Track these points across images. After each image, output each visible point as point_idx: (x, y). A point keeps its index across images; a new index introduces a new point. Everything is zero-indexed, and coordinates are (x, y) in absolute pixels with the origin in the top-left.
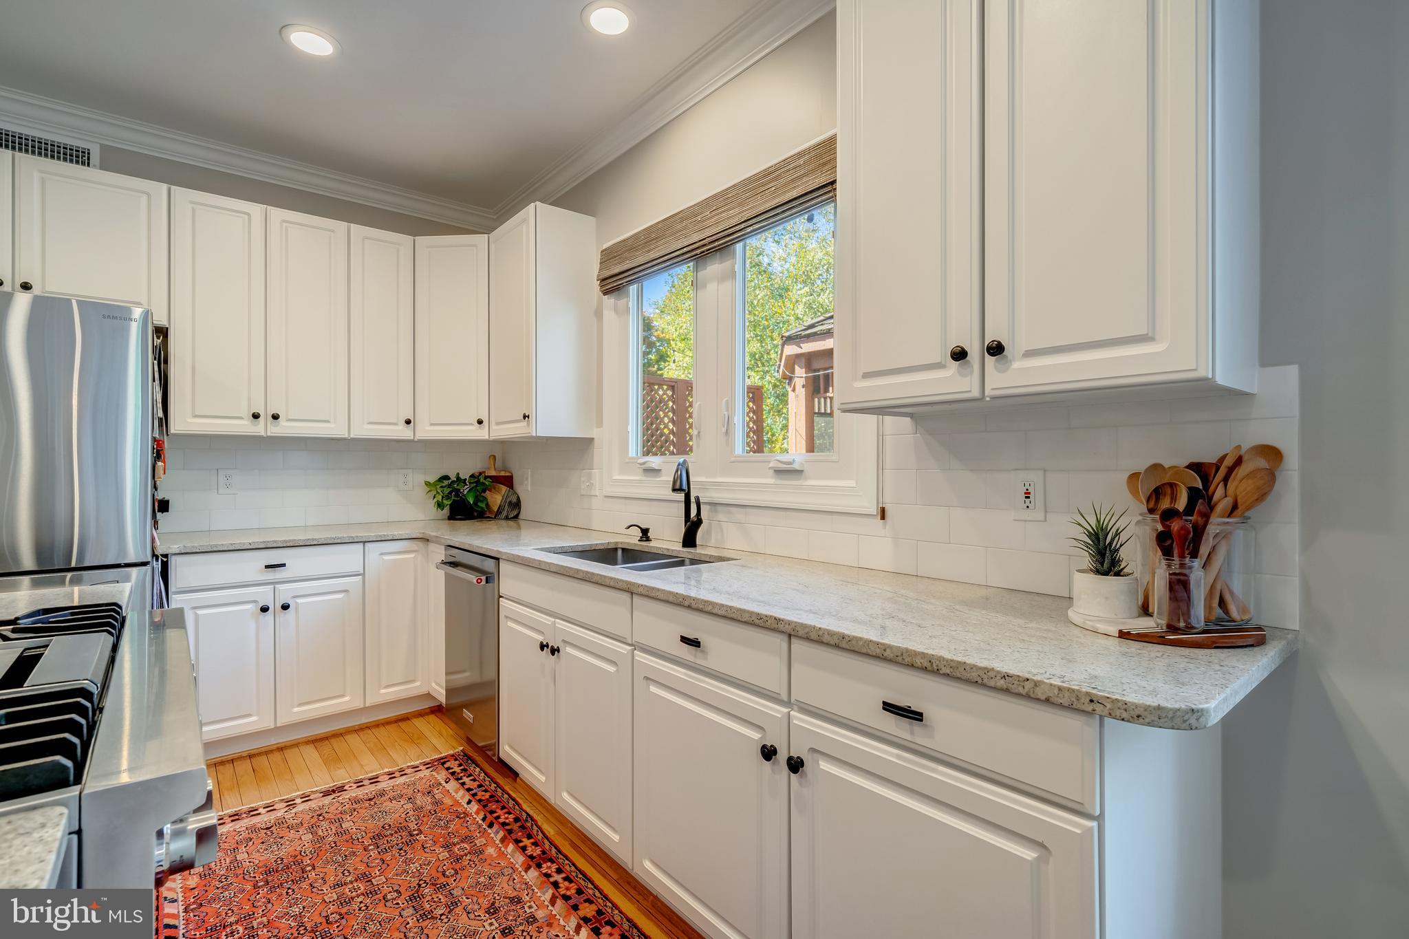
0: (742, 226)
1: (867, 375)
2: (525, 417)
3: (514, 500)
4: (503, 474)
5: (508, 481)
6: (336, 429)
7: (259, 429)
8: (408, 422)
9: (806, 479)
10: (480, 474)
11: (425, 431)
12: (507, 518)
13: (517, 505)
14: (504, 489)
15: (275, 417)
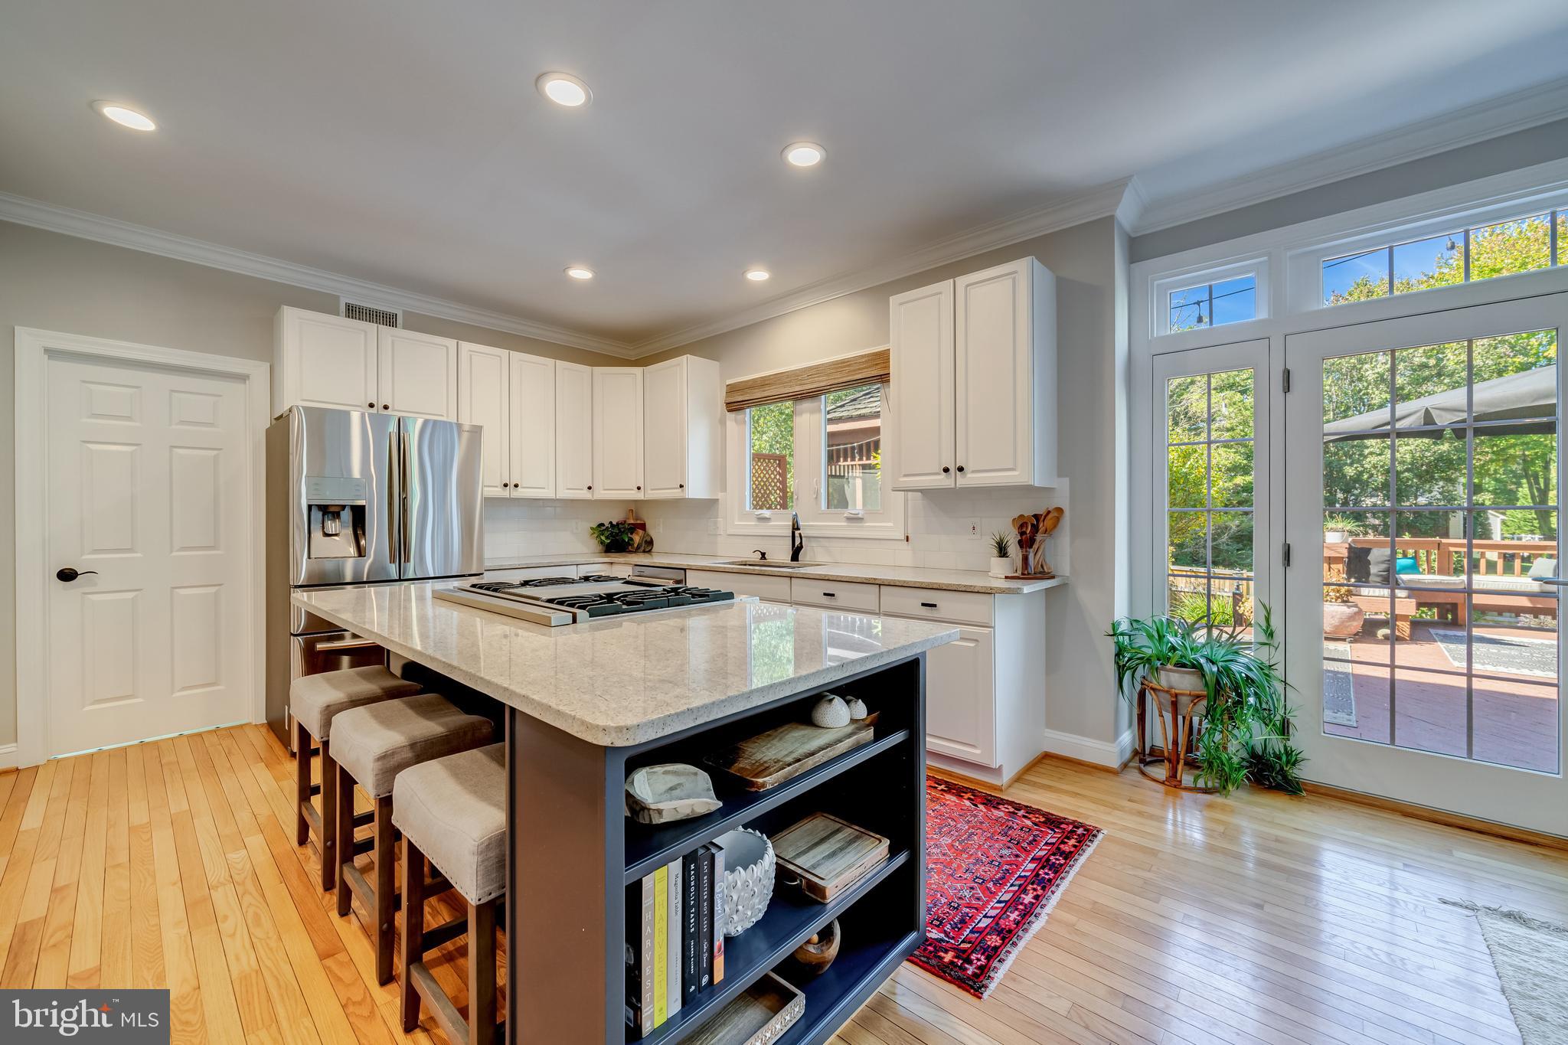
0: (828, 387)
1: (905, 476)
2: (681, 486)
3: (649, 539)
4: (639, 522)
5: (643, 527)
6: (548, 493)
7: (505, 493)
8: (590, 488)
9: (865, 523)
10: (625, 522)
11: (600, 494)
12: (644, 552)
13: (650, 543)
14: (641, 532)
15: (516, 486)
